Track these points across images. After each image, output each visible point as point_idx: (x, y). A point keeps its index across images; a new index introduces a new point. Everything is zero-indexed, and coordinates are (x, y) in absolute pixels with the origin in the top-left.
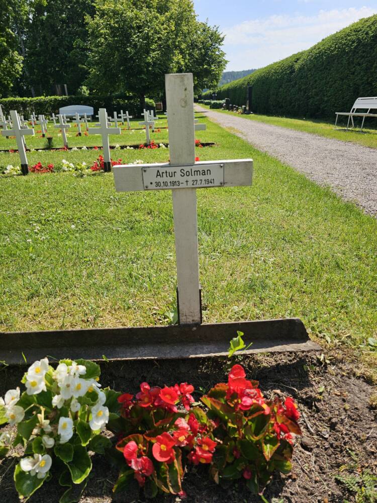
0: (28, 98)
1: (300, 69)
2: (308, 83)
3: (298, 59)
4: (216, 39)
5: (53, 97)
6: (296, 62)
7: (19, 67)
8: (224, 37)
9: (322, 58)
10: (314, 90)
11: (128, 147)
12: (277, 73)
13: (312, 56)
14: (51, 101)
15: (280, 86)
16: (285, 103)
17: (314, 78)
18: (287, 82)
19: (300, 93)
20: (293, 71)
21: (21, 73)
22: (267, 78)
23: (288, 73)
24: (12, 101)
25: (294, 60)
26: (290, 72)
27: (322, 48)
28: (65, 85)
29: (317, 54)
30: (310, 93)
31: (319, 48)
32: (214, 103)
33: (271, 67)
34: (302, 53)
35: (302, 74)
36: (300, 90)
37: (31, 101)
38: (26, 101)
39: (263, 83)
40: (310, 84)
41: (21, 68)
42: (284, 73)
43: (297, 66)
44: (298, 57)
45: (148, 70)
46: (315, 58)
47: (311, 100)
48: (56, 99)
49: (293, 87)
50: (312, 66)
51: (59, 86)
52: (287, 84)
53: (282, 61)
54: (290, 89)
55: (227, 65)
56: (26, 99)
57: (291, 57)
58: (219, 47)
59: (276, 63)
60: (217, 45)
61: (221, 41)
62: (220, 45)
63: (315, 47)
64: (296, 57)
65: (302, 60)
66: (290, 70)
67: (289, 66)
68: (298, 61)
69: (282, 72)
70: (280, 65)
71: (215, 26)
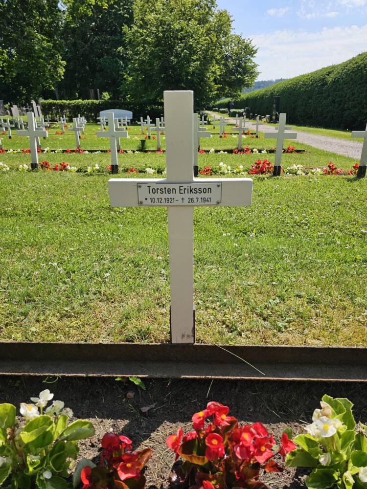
0: (67, 100)
1: (334, 82)
2: (344, 96)
3: (330, 73)
4: (250, 51)
5: (90, 101)
6: (328, 75)
7: (61, 71)
8: (257, 50)
9: (362, 72)
10: (350, 103)
11: (222, 152)
12: (306, 85)
13: (349, 70)
14: (89, 104)
15: (311, 98)
16: (315, 114)
17: (352, 90)
18: (318, 94)
19: (333, 105)
20: (326, 84)
21: (63, 77)
22: (294, 90)
23: (319, 86)
24: (51, 103)
25: (325, 73)
26: (322, 85)
27: (360, 63)
28: (98, 90)
29: (354, 68)
30: (346, 106)
31: (356, 63)
32: (234, 112)
33: (298, 79)
34: (334, 67)
35: (337, 87)
36: (334, 102)
37: (69, 104)
38: (65, 104)
39: (290, 94)
40: (346, 96)
41: (64, 73)
42: (315, 85)
43: (329, 79)
44: (330, 71)
45: (187, 79)
46: (352, 72)
47: (347, 113)
48: (93, 103)
49: (325, 99)
50: (350, 79)
51: (92, 90)
53: (311, 73)
54: (322, 100)
55: (258, 76)
56: (64, 101)
57: (321, 70)
58: (251, 58)
59: (303, 76)
60: (249, 57)
61: (254, 53)
62: (252, 56)
63: (350, 61)
64: (327, 71)
65: (335, 73)
66: (322, 83)
67: (320, 79)
68: (330, 75)
69: (312, 84)
70: (309, 77)
71: (249, 39)
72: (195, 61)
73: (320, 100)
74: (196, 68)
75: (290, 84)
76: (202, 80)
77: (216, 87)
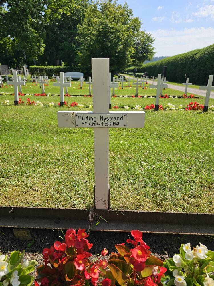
0: (45, 66)
1: (199, 59)
2: (206, 67)
4: (150, 40)
6: (196, 55)
7: (42, 50)
8: (154, 40)
10: (210, 71)
12: (182, 60)
13: (209, 52)
14: (57, 69)
15: (185, 67)
17: (211, 63)
19: (199, 72)
20: (195, 59)
21: (43, 53)
22: (175, 63)
23: (191, 61)
24: (35, 68)
25: (194, 53)
26: (192, 60)
28: (61, 61)
29: (212, 51)
33: (177, 56)
34: (199, 50)
35: (201, 61)
36: (199, 70)
37: (46, 68)
39: (172, 65)
42: (188, 60)
43: (197, 57)
44: (196, 52)
45: (115, 55)
46: (211, 53)
48: (60, 68)
49: (194, 68)
50: (210, 57)
51: (58, 61)
52: (190, 66)
53: (185, 54)
55: (155, 54)
56: (43, 67)
57: (191, 52)
58: (151, 44)
59: (180, 55)
62: (152, 43)
64: (195, 53)
65: (200, 54)
66: (192, 59)
67: (191, 57)
68: (197, 54)
69: (186, 60)
70: (184, 56)
71: (150, 33)
72: (120, 45)
73: (191, 68)
74: (121, 49)
75: (172, 59)
76: (124, 56)
77: (132, 60)
